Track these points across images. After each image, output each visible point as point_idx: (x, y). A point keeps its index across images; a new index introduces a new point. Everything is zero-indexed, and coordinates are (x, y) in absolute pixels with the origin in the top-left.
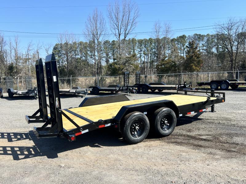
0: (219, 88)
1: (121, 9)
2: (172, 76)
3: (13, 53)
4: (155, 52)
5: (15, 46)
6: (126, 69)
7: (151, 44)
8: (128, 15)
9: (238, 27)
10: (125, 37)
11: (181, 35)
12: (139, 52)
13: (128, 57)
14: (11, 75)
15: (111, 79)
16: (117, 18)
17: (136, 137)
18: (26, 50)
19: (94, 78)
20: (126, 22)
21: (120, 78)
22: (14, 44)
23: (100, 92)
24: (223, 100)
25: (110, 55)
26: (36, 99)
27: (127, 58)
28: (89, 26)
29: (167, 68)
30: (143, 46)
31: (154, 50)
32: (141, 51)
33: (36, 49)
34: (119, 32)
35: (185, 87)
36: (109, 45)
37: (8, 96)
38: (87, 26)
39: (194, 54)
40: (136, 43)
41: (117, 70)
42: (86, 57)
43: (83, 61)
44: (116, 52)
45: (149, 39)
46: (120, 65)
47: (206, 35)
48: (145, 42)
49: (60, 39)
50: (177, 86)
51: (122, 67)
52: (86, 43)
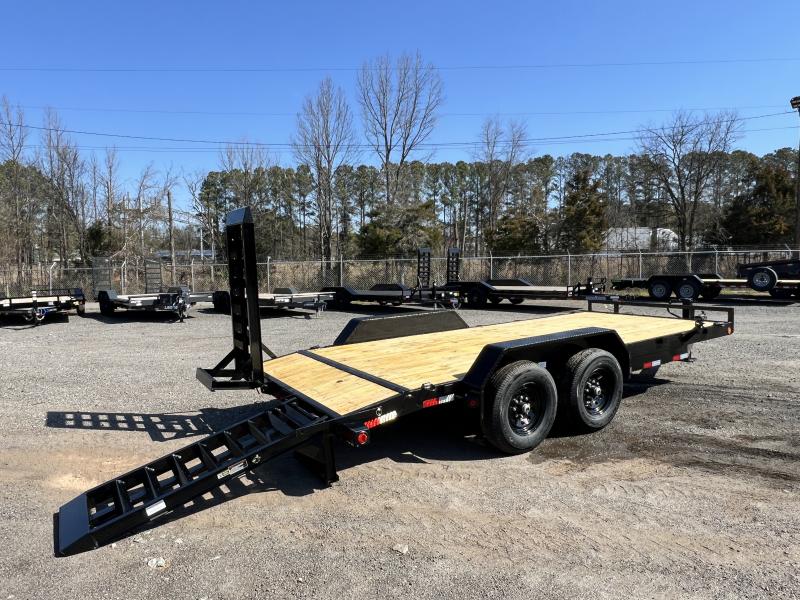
0: (673, 295)
1: (394, 82)
2: (527, 262)
3: (101, 195)
4: (471, 197)
5: (107, 176)
6: (408, 242)
7: (463, 177)
8: (413, 100)
9: (701, 135)
10: (404, 157)
11: (540, 155)
12: (430, 196)
13: (413, 210)
14: (94, 254)
15: (363, 268)
16: (382, 106)
17: (525, 434)
18: (137, 185)
19: (316, 264)
20: (409, 117)
21: (387, 264)
22: (103, 170)
23: (353, 302)
24: (730, 330)
25: (353, 203)
26: (182, 321)
27: (408, 211)
28: (308, 125)
29: (514, 240)
30: (440, 181)
31: (468, 193)
32: (435, 194)
33: (162, 186)
34: (386, 143)
35: (588, 292)
36: (351, 178)
37: (99, 311)
38: (301, 125)
39: (589, 206)
40: (422, 174)
41: (381, 242)
42: (289, 208)
43: (280, 218)
44: (368, 196)
45: (458, 164)
46: (390, 230)
47: (603, 157)
48: (446, 171)
49: (226, 159)
50: (571, 289)
51: (395, 234)
52: (289, 172)
